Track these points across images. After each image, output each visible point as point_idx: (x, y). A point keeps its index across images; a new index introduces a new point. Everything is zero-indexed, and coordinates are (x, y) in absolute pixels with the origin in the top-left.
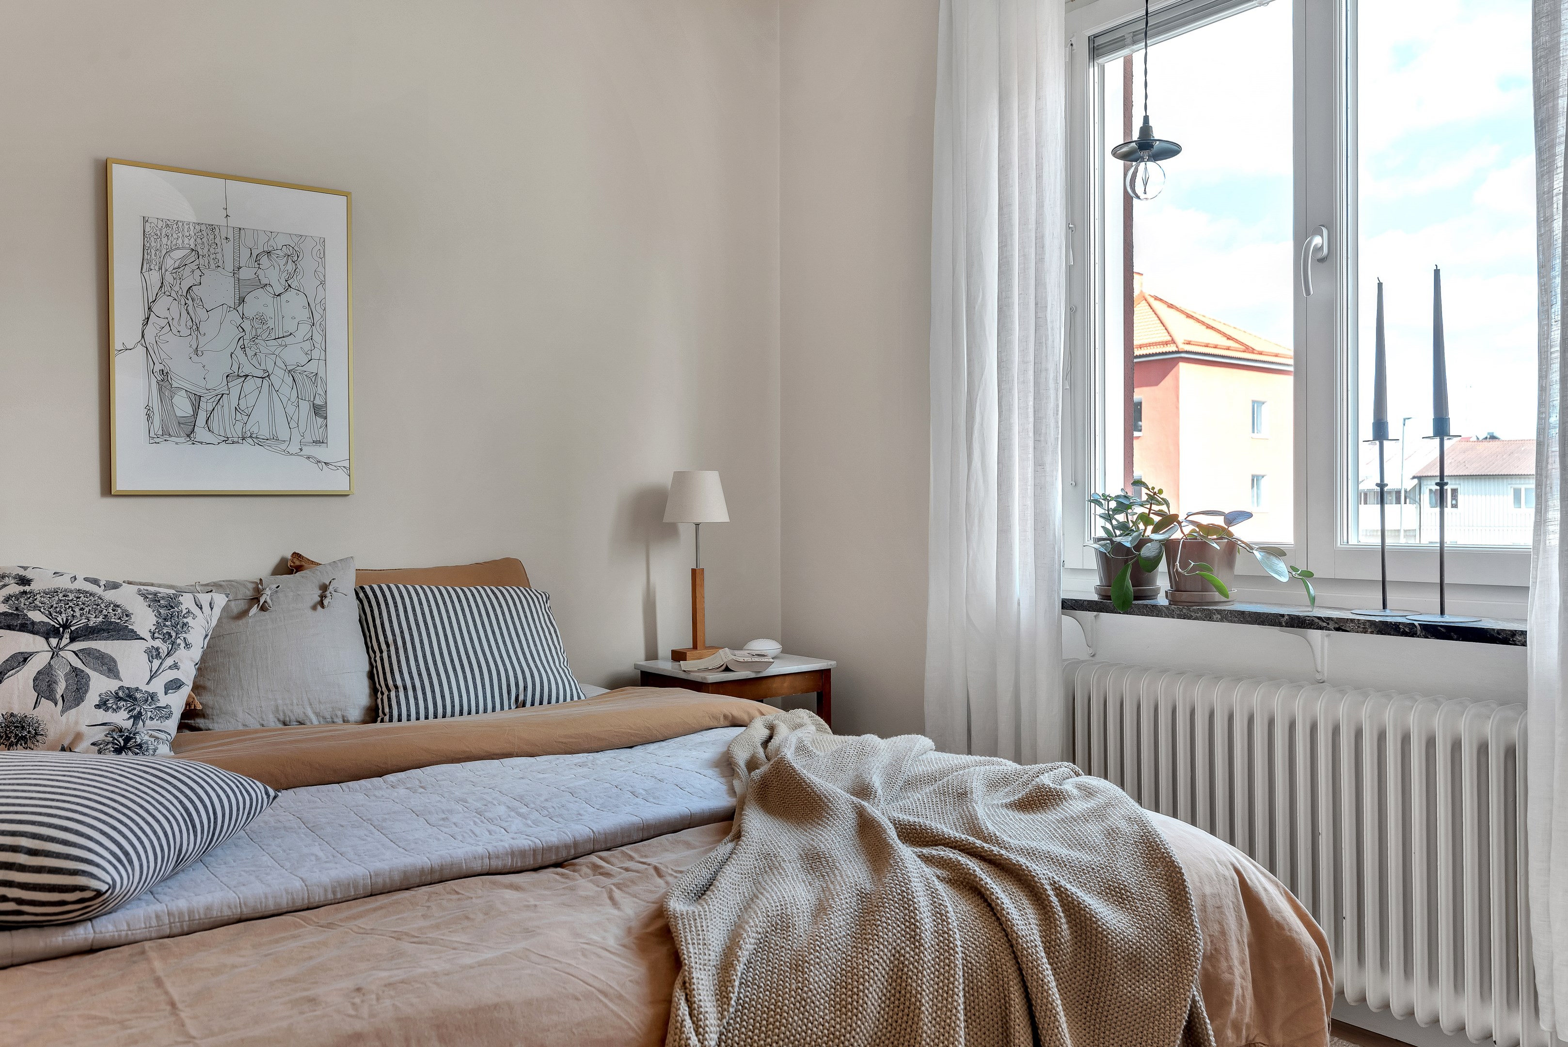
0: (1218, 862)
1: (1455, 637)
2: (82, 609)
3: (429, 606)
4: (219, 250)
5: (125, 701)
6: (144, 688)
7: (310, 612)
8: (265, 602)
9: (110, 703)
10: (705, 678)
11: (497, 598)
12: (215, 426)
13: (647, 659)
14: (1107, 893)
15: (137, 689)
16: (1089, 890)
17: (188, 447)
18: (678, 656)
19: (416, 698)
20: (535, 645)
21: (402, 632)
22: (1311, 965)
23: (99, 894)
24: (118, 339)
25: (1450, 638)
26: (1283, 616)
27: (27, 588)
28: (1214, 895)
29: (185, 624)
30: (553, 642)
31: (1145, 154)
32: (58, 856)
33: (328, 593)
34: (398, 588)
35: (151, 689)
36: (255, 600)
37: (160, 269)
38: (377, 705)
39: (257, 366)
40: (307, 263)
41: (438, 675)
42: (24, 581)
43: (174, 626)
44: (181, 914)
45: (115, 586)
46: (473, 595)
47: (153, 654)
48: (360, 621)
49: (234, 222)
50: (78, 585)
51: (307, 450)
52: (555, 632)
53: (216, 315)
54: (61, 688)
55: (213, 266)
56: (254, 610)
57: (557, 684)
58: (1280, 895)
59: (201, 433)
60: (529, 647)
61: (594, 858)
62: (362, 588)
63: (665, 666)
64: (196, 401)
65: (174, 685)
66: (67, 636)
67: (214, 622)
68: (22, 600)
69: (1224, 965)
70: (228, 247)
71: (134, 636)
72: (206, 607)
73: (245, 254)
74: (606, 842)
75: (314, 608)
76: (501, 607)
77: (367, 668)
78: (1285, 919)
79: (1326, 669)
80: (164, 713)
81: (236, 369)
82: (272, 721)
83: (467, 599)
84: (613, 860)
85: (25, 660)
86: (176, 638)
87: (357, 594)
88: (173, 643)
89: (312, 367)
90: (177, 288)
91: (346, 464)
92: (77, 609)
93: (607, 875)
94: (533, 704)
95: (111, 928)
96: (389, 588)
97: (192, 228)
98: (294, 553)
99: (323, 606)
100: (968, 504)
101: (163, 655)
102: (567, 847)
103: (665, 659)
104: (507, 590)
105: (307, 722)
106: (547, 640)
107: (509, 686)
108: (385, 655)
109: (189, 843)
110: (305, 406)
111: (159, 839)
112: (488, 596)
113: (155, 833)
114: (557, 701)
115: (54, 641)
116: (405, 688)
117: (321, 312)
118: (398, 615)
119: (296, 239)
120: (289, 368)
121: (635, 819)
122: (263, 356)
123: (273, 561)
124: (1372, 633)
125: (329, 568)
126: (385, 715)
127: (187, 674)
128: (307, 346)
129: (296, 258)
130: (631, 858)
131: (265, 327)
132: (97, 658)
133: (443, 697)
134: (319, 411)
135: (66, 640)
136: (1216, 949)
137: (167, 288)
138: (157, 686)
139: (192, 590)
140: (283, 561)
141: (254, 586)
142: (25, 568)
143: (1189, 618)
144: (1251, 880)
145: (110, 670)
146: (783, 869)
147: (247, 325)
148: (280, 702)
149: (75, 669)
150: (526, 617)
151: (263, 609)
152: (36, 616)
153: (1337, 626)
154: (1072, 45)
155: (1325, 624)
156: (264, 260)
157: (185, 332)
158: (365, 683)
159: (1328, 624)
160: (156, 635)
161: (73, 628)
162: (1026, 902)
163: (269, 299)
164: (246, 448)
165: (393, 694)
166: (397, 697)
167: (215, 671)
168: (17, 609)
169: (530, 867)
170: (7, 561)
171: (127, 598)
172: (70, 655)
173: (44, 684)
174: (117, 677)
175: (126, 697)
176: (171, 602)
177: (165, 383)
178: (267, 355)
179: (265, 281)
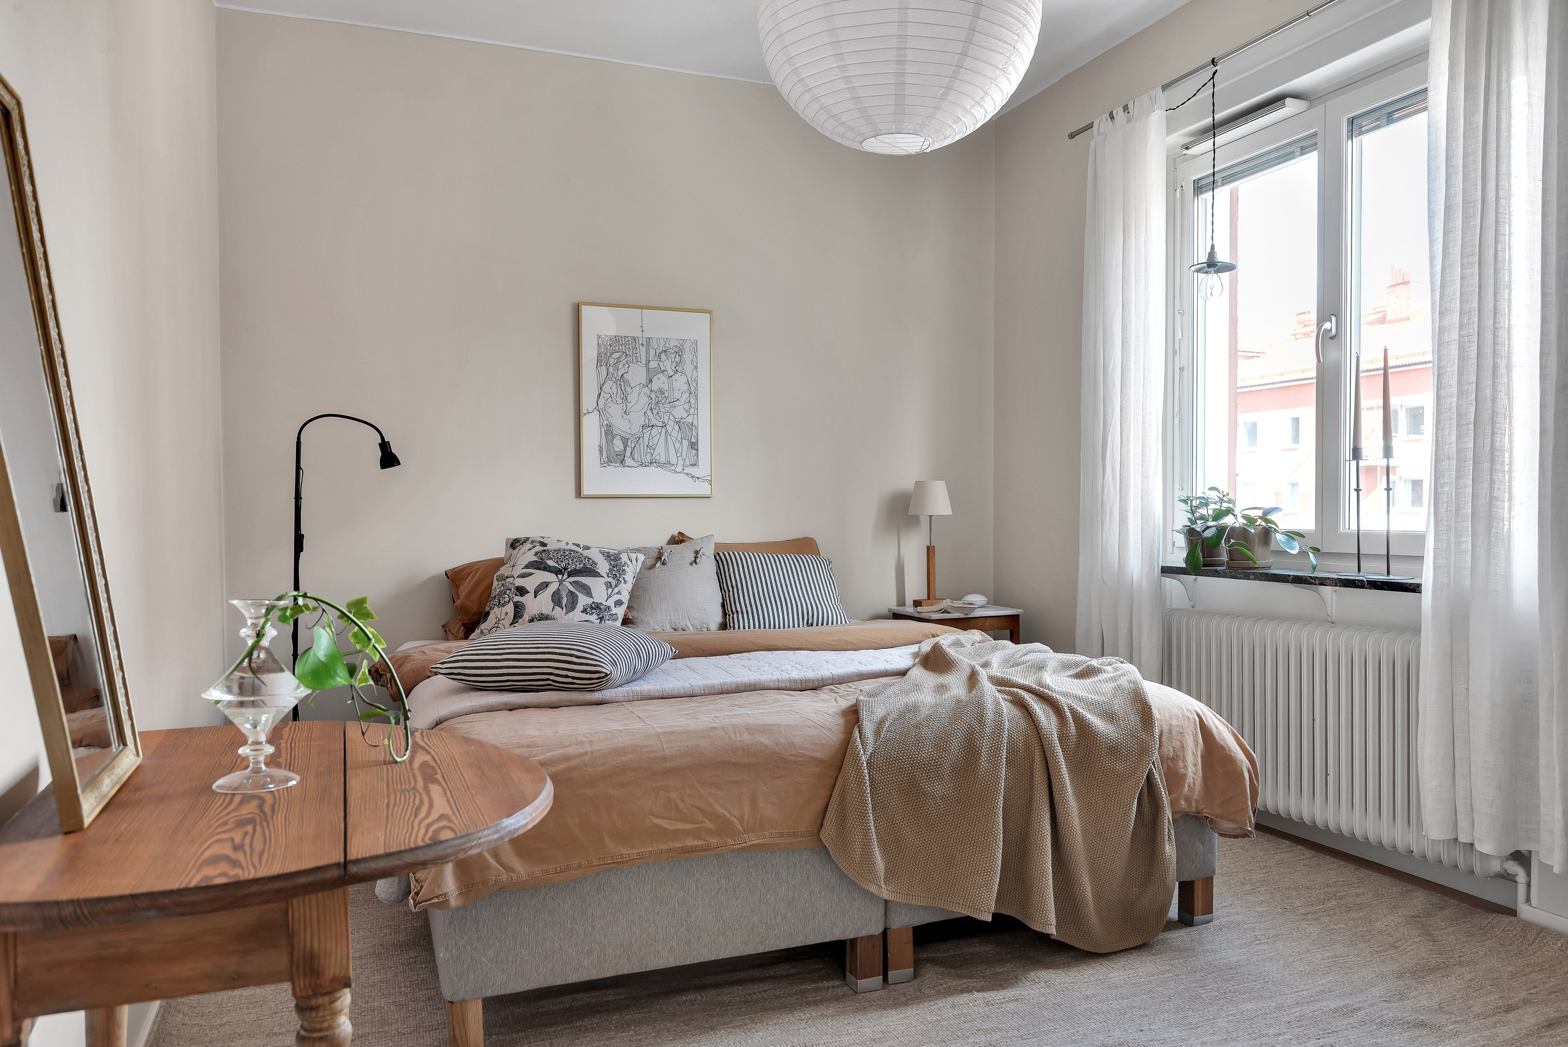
0: (1186, 709)
1: (1386, 588)
2: (572, 560)
3: (757, 565)
4: (638, 351)
5: (596, 609)
6: (604, 603)
7: (689, 566)
8: (664, 560)
9: (587, 610)
10: (930, 617)
11: (798, 561)
12: (636, 458)
13: (898, 605)
14: (1104, 716)
15: (601, 604)
16: (1094, 713)
17: (621, 469)
18: (917, 603)
19: (748, 619)
20: (820, 590)
21: (741, 580)
22: (1242, 771)
23: (607, 675)
24: (585, 407)
25: (1383, 589)
26: (1290, 576)
27: (545, 548)
28: (1178, 726)
29: (624, 570)
30: (831, 589)
31: (1212, 269)
32: (589, 659)
33: (699, 555)
34: (739, 554)
35: (608, 604)
36: (659, 558)
37: (607, 365)
38: (726, 622)
39: (659, 419)
40: (687, 356)
41: (761, 605)
42: (543, 544)
43: (618, 571)
44: (637, 692)
45: (588, 548)
46: (783, 559)
47: (608, 585)
48: (717, 573)
49: (646, 335)
50: (569, 547)
51: (687, 470)
52: (833, 583)
53: (636, 390)
54: (564, 601)
55: (635, 361)
56: (659, 564)
57: (832, 614)
58: (1228, 733)
59: (628, 461)
60: (816, 591)
61: (832, 687)
62: (718, 554)
63: (909, 609)
64: (625, 441)
65: (619, 603)
66: (566, 574)
67: (638, 570)
68: (543, 554)
69: (1181, 764)
70: (643, 350)
71: (598, 575)
72: (634, 561)
73: (652, 353)
74: (839, 680)
75: (692, 564)
76: (800, 566)
77: (721, 601)
78: (1227, 745)
79: (1334, 614)
80: (614, 617)
81: (647, 421)
82: (668, 628)
83: (780, 561)
84: (841, 688)
85: (547, 586)
86: (619, 577)
87: (715, 557)
88: (618, 580)
89: (689, 420)
90: (615, 376)
91: (709, 478)
92: (570, 560)
93: (837, 693)
94: (817, 625)
95: (609, 694)
96: (734, 554)
97: (623, 339)
98: (679, 532)
99: (696, 563)
100: (1102, 503)
101: (613, 586)
102: (818, 680)
103: (909, 607)
104: (805, 557)
105: (687, 629)
106: (827, 587)
107: (803, 614)
108: (731, 593)
109: (639, 666)
110: (686, 443)
111: (627, 659)
112: (792, 559)
113: (625, 656)
114: (832, 623)
115: (560, 576)
116: (742, 613)
117: (695, 385)
118: (739, 570)
119: (681, 342)
120: (677, 420)
121: (855, 670)
122: (662, 414)
123: (667, 537)
124: (1340, 586)
125: (699, 541)
126: (731, 627)
127: (625, 597)
128: (687, 406)
129: (681, 353)
130: (851, 687)
131: (663, 396)
132: (581, 586)
133: (764, 618)
134: (694, 446)
135: (566, 576)
136: (1176, 755)
137: (610, 375)
138: (611, 603)
139: (625, 551)
140: (673, 537)
141: (658, 550)
142: (543, 538)
143: (1236, 578)
144: (1207, 721)
145: (588, 593)
146: (923, 691)
147: (653, 395)
148: (673, 617)
149: (571, 592)
150: (815, 573)
151: (663, 564)
152: (551, 563)
153: (1320, 582)
154: (1182, 186)
155: (1313, 581)
156: (663, 355)
157: (620, 401)
158: (720, 609)
159: (1315, 581)
160: (609, 575)
161: (569, 570)
162: (1051, 713)
163: (665, 379)
164: (652, 470)
165: (735, 616)
166: (738, 617)
167: (638, 598)
168: (541, 559)
169: (799, 689)
170: (534, 533)
171: (594, 554)
172: (568, 584)
173: (556, 599)
174: (591, 596)
175: (596, 607)
176: (616, 557)
177: (609, 432)
178: (664, 413)
179: (663, 368)
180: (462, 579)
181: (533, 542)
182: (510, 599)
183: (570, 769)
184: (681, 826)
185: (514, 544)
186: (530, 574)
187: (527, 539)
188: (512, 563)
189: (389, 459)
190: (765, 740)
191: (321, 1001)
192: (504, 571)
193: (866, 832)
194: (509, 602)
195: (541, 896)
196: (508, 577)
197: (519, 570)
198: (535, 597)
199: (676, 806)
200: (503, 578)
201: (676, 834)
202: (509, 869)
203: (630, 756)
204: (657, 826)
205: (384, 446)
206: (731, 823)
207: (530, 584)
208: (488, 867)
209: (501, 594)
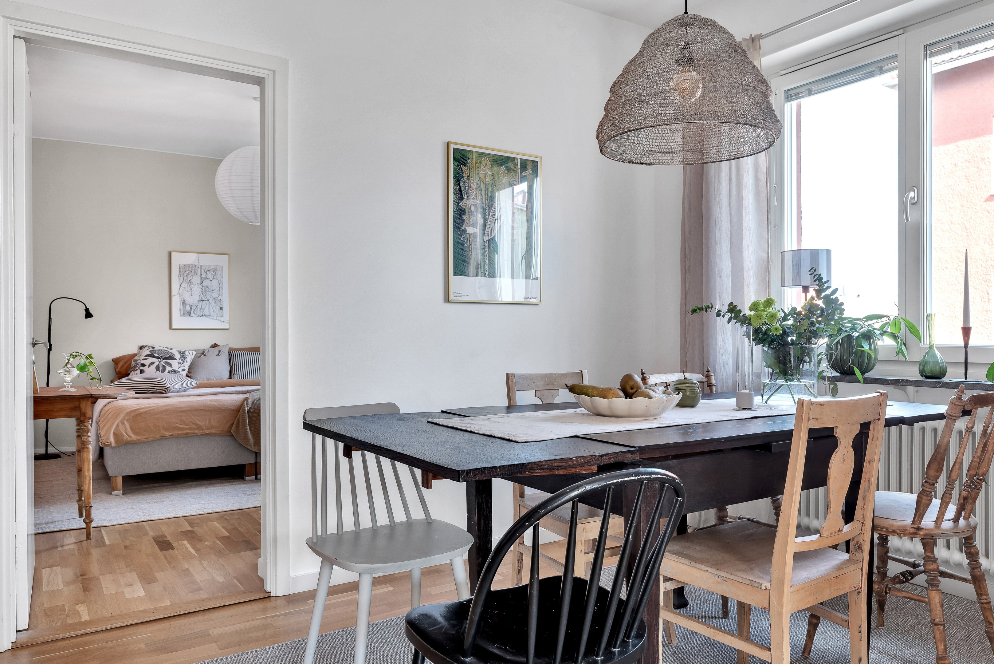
2: (165, 354)
3: (246, 356)
7: (215, 356)
9: (170, 372)
12: (196, 313)
15: (176, 370)
17: (189, 318)
19: (239, 376)
21: (238, 362)
23: (168, 388)
24: (174, 292)
27: (154, 349)
29: (186, 358)
32: (164, 386)
33: (221, 353)
34: (239, 352)
35: (179, 370)
36: (203, 353)
37: (183, 276)
38: (231, 376)
39: (206, 298)
40: (218, 272)
42: (153, 348)
43: (184, 358)
44: (180, 394)
45: (172, 349)
47: (179, 363)
48: (229, 359)
49: (200, 264)
50: (164, 349)
53: (196, 286)
54: (161, 369)
56: (203, 355)
59: (192, 314)
62: (230, 352)
64: (191, 307)
65: (184, 370)
67: (193, 358)
68: (153, 351)
70: (199, 270)
71: (175, 359)
72: (191, 354)
73: (203, 271)
75: (217, 356)
77: (229, 370)
81: (201, 299)
82: (206, 379)
85: (154, 363)
88: (184, 361)
89: (219, 298)
90: (187, 280)
91: (228, 322)
95: (169, 395)
96: (237, 352)
98: (216, 343)
99: (219, 356)
101: (181, 363)
105: (213, 380)
108: (233, 367)
110: (218, 308)
111: (177, 384)
115: (159, 360)
116: (237, 374)
117: (222, 283)
118: (238, 358)
120: (214, 298)
123: (210, 345)
125: (222, 347)
126: (232, 378)
127: (187, 368)
128: (218, 293)
129: (215, 271)
131: (208, 288)
132: (168, 363)
134: (221, 308)
135: (162, 359)
137: (185, 280)
138: (180, 370)
139: (188, 350)
140: (212, 345)
141: (204, 350)
142: (154, 346)
145: (170, 366)
147: (203, 288)
148: (208, 376)
149: (163, 365)
151: (205, 355)
152: (156, 355)
156: (208, 272)
157: (189, 290)
158: (228, 373)
160: (180, 359)
161: (163, 357)
163: (209, 282)
164: (203, 318)
165: (234, 375)
167: (193, 368)
168: (152, 353)
170: (150, 344)
171: (174, 352)
172: (163, 362)
173: (157, 368)
174: (172, 367)
175: (174, 371)
176: (184, 353)
177: (184, 303)
178: (208, 295)
179: (208, 277)
180: (120, 362)
181: (149, 347)
182: (139, 368)
183: (150, 410)
184: (185, 427)
185: (141, 348)
186: (147, 359)
187: (147, 346)
188: (140, 355)
189: (88, 315)
190: (215, 403)
191: (86, 421)
192: (136, 358)
193: (246, 430)
194: (138, 369)
195: (141, 446)
196: (138, 360)
197: (142, 357)
198: (149, 367)
199: (184, 421)
200: (136, 360)
201: (184, 429)
202: (130, 437)
203: (170, 407)
204: (178, 426)
205: (87, 310)
206: (202, 426)
207: (147, 362)
208: (124, 436)
209: (135, 366)
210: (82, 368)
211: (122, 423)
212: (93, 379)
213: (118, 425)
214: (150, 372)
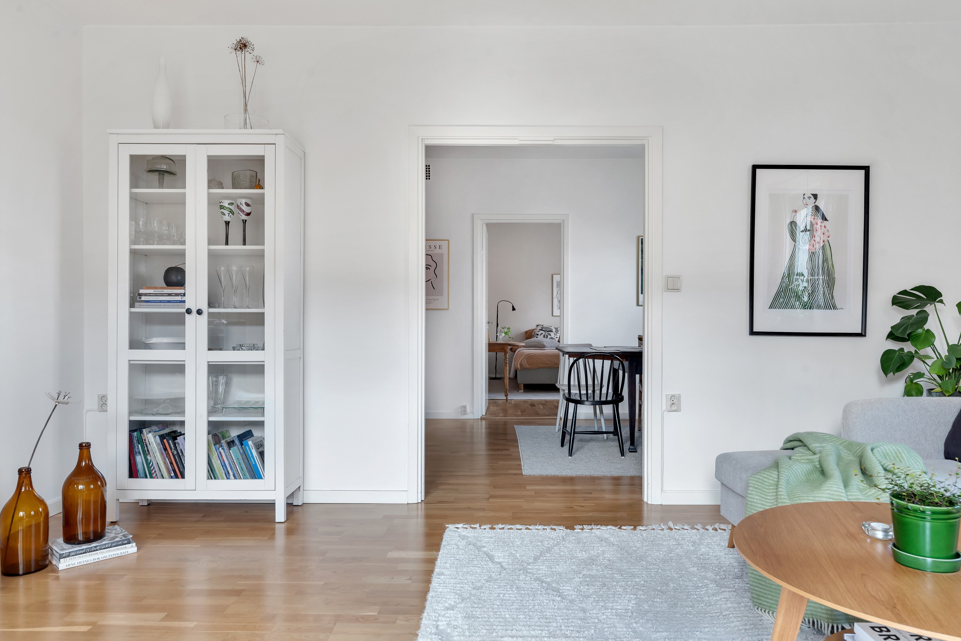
2: (548, 329)
9: (550, 338)
23: (545, 345)
24: (555, 295)
37: (558, 287)
42: (543, 326)
47: (555, 334)
50: (548, 326)
54: (546, 337)
71: (553, 332)
85: (543, 334)
115: (545, 332)
127: (558, 337)
132: (549, 334)
138: (555, 337)
145: (551, 335)
149: (547, 335)
152: (544, 329)
160: (555, 332)
161: (547, 331)
168: (542, 329)
170: (541, 324)
171: (552, 328)
172: (547, 333)
173: (544, 336)
175: (552, 338)
176: (557, 329)
177: (559, 301)
180: (528, 332)
183: (535, 354)
185: (537, 326)
186: (540, 331)
188: (536, 329)
189: (514, 309)
191: (506, 354)
194: (535, 337)
195: (531, 371)
197: (537, 331)
198: (540, 336)
200: (534, 332)
202: (527, 366)
203: (544, 353)
205: (513, 307)
207: (539, 333)
208: (525, 366)
209: (534, 335)
210: (506, 333)
211: (523, 359)
212: (510, 338)
213: (521, 360)
214: (540, 338)
